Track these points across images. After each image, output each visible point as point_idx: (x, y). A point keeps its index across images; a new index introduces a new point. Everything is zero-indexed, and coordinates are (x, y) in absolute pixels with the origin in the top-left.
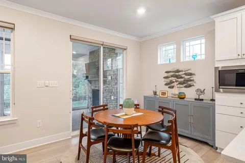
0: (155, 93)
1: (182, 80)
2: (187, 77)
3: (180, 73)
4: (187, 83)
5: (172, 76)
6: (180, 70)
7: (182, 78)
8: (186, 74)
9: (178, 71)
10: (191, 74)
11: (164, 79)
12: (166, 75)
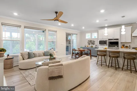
0: (85, 46)
2: (93, 42)
4: (93, 44)
9: (91, 41)
10: (94, 41)
11: (88, 43)
12: (88, 41)
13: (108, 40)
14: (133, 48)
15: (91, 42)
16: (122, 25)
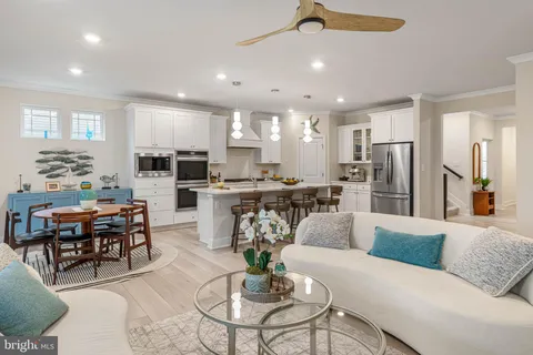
1: (74, 165)
2: (81, 162)
3: (70, 156)
4: (81, 169)
5: (56, 159)
6: (70, 150)
7: (73, 162)
8: (80, 158)
9: (67, 153)
10: (88, 158)
11: (38, 164)
12: (42, 157)
13: (173, 152)
14: (226, 181)
15: (63, 160)
16: (274, 114)
